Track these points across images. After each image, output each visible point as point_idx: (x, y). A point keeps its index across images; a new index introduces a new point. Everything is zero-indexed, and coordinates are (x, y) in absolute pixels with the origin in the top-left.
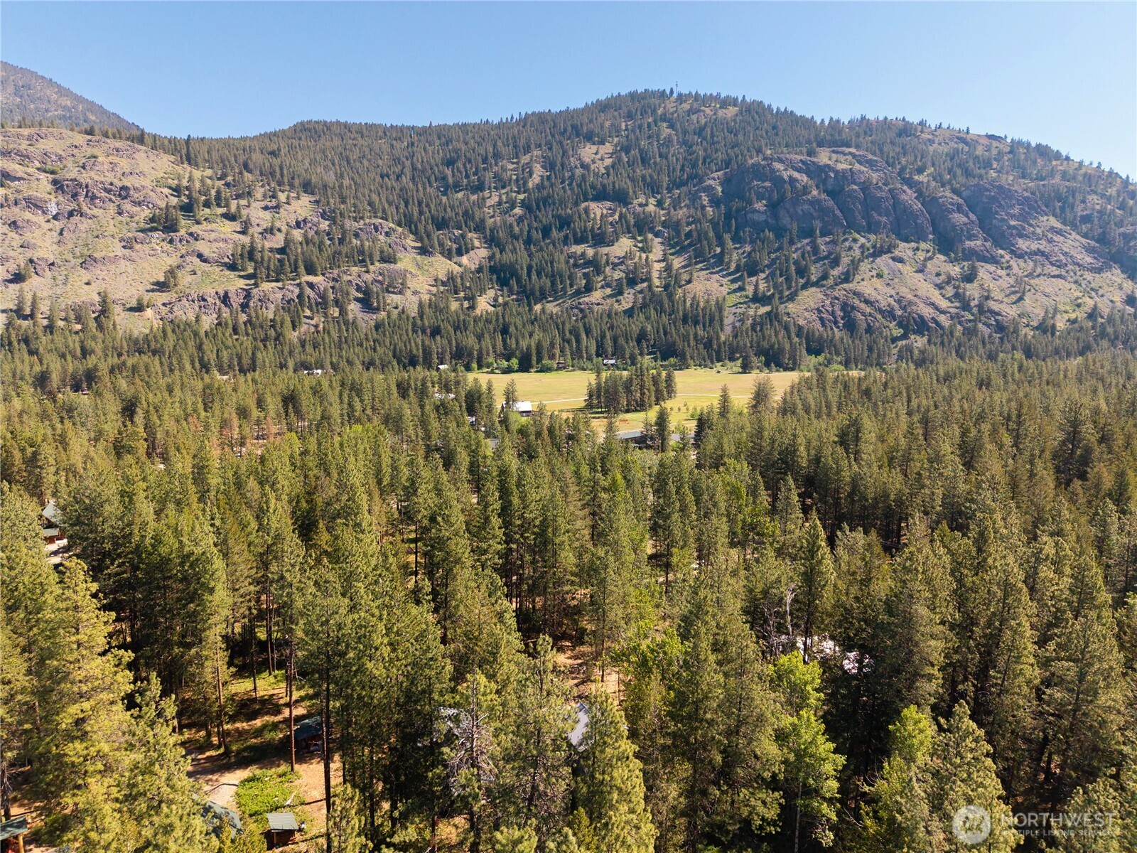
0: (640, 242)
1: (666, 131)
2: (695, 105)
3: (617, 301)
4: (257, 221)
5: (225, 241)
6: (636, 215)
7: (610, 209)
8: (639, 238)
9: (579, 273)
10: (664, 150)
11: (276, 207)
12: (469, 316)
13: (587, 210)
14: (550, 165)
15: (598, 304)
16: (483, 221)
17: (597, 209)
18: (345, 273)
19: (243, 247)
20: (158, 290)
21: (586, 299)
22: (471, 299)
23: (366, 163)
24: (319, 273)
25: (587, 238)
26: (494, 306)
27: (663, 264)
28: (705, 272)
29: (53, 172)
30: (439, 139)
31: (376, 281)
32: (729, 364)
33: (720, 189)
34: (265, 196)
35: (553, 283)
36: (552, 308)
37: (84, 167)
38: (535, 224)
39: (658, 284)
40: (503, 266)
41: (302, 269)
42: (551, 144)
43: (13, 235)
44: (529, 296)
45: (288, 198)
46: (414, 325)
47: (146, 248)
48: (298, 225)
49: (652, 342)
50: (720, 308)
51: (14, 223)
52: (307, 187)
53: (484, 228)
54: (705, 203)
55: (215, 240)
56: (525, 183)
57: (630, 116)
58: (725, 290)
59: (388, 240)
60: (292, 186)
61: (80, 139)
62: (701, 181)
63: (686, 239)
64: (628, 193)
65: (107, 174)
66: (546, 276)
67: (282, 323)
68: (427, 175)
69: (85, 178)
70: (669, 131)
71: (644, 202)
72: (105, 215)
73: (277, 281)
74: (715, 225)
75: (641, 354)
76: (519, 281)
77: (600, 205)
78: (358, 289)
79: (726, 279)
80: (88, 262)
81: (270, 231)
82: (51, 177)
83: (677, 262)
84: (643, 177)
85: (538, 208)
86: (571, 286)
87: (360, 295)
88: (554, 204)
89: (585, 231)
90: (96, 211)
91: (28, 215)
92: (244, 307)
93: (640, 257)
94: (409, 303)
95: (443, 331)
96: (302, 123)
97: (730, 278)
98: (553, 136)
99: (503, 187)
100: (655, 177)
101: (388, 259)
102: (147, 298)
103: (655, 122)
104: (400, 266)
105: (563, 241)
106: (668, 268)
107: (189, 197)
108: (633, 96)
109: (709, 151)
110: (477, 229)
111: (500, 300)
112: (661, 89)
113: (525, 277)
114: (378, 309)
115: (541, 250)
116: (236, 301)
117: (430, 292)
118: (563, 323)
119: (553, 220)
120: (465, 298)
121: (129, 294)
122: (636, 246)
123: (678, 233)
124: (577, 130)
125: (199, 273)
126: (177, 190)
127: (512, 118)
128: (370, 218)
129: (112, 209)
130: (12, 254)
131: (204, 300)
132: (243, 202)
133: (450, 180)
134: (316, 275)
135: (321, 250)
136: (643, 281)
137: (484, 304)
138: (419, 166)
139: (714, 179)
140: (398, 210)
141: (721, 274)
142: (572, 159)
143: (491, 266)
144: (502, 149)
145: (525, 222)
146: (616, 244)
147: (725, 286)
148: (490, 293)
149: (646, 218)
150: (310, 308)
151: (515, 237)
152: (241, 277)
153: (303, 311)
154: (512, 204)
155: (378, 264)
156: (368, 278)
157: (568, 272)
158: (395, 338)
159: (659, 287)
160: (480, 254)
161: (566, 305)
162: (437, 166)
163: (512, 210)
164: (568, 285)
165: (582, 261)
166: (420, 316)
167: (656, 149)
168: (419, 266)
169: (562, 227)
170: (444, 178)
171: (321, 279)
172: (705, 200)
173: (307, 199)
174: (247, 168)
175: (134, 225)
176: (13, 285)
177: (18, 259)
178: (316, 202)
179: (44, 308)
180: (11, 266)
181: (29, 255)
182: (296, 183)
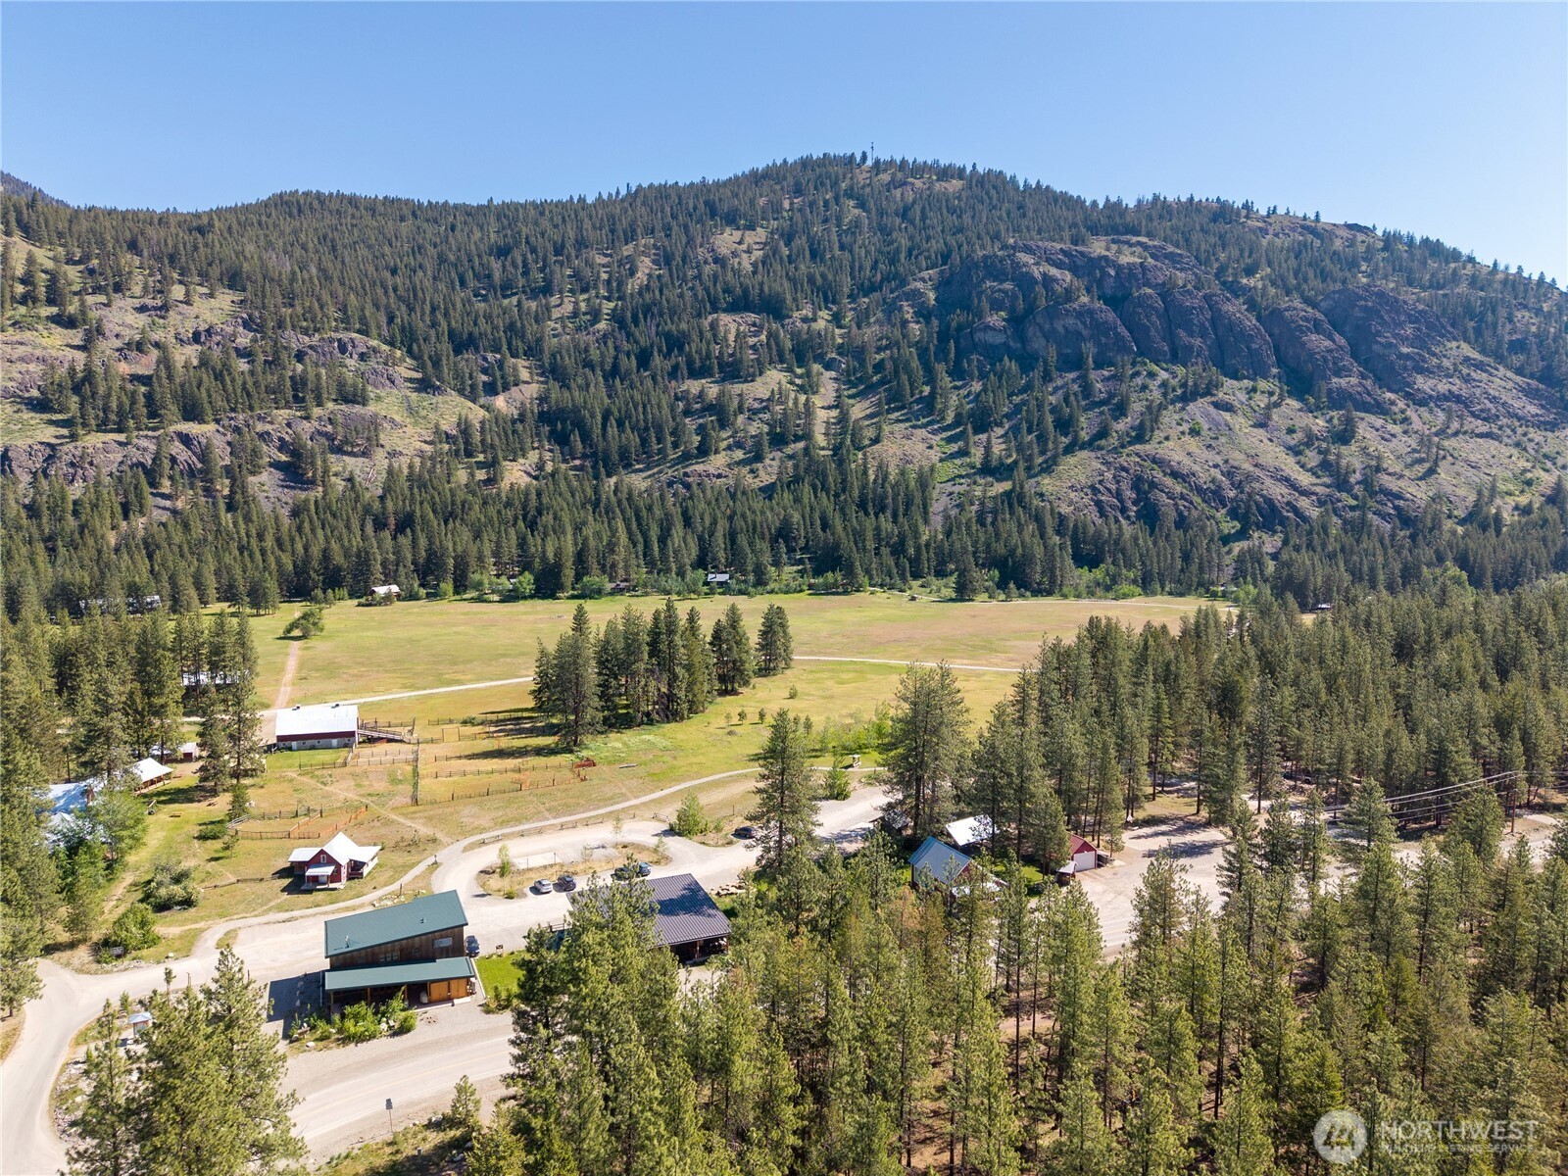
0: (800, 377)
1: (851, 211)
2: (899, 175)
3: (752, 471)
4: (118, 329)
5: (42, 360)
6: (795, 335)
7: (754, 325)
8: (799, 371)
9: (691, 425)
10: (847, 239)
11: (160, 308)
12: (474, 494)
13: (713, 326)
14: (665, 259)
15: (719, 476)
16: (539, 340)
17: (730, 324)
18: (260, 418)
19: (72, 370)
21: (699, 468)
22: (492, 464)
23: (362, 251)
24: (209, 418)
25: (711, 368)
26: (536, 478)
27: (835, 413)
28: (903, 425)
30: (499, 219)
31: (320, 433)
32: (936, 583)
33: (932, 296)
34: (145, 291)
35: (644, 442)
36: (638, 481)
38: (626, 346)
39: (823, 444)
40: (562, 410)
41: (172, 410)
42: (670, 229)
44: (602, 462)
45: (187, 294)
46: (367, 511)
48: (196, 338)
49: (802, 542)
50: (924, 483)
52: (234, 280)
53: (541, 351)
54: (908, 316)
55: (22, 359)
56: (621, 284)
57: (798, 191)
58: (935, 456)
59: (363, 367)
60: (204, 276)
62: (903, 282)
63: (876, 373)
64: (784, 300)
66: (632, 429)
67: (95, 506)
68: (461, 269)
70: (857, 211)
71: (810, 315)
73: (120, 431)
74: (922, 352)
75: (777, 564)
76: (586, 437)
77: (737, 318)
78: (283, 446)
79: (938, 438)
81: (139, 347)
83: (858, 410)
84: (811, 280)
85: (636, 323)
86: (675, 445)
87: (284, 458)
88: (661, 315)
89: (708, 356)
93: (796, 399)
94: (369, 472)
95: (418, 520)
96: (281, 195)
98: (674, 217)
99: (584, 290)
100: (830, 277)
101: (350, 396)
103: (837, 199)
104: (372, 408)
105: (669, 374)
106: (843, 419)
108: (805, 163)
109: (918, 238)
110: (529, 353)
111: (549, 467)
112: (849, 153)
113: (597, 431)
114: (313, 482)
115: (632, 386)
116: (22, 467)
117: (421, 454)
118: (650, 509)
119: (657, 340)
120: (481, 465)
122: (791, 383)
123: (862, 363)
124: (713, 210)
127: (618, 193)
128: (336, 330)
132: (102, 299)
133: (497, 276)
134: (202, 421)
135: (221, 383)
136: (797, 438)
137: (516, 474)
138: (452, 258)
139: (923, 280)
140: (391, 319)
141: (929, 428)
142: (700, 250)
143: (541, 414)
144: (590, 234)
145: (610, 344)
146: (758, 379)
147: (936, 448)
148: (533, 456)
149: (811, 339)
150: (171, 478)
151: (588, 364)
152: (51, 422)
153: (153, 484)
154: (595, 315)
155: (330, 405)
156: (306, 428)
157: (672, 424)
158: (320, 533)
159: (823, 449)
160: (527, 390)
161: (663, 478)
162: (479, 256)
163: (592, 325)
164: (669, 445)
165: (698, 406)
166: (382, 498)
167: (835, 238)
168: (411, 411)
169: (670, 351)
170: (489, 276)
171: (210, 428)
172: (908, 312)
173: (229, 298)
174: (133, 246)
178: (242, 302)
182: (216, 270)
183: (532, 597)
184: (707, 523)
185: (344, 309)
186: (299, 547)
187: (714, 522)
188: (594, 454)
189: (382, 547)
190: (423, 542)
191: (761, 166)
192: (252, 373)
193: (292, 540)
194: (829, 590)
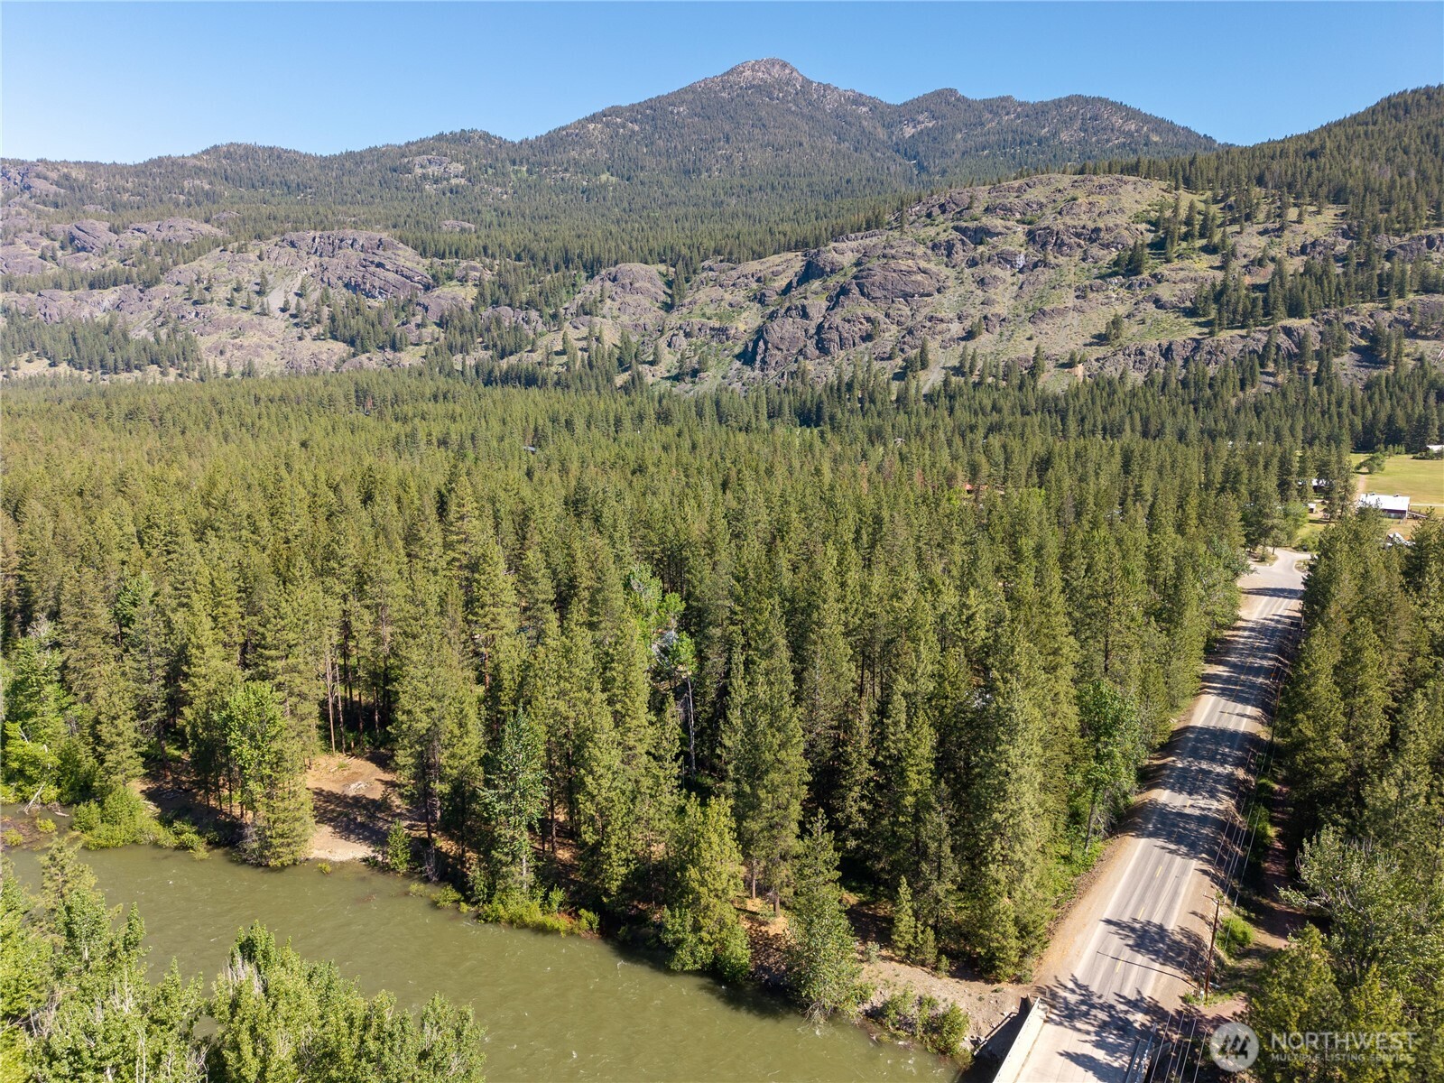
4: (1245, 251)
5: (1194, 280)
11: (1278, 230)
18: (1348, 312)
19: (1214, 285)
20: (1097, 344)
24: (1307, 314)
29: (1030, 223)
31: (1398, 321)
34: (1268, 217)
37: (1060, 213)
41: (1281, 309)
43: (979, 292)
45: (1300, 215)
47: (1100, 297)
51: (982, 280)
52: (1338, 196)
55: (1181, 281)
60: (1314, 196)
61: (1067, 180)
65: (1084, 217)
67: (1224, 381)
69: (1058, 225)
72: (1070, 267)
73: (1242, 327)
78: (1364, 333)
80: (1037, 315)
81: (1260, 262)
82: (1027, 227)
87: (1363, 343)
90: (1062, 260)
91: (997, 271)
92: (1187, 360)
101: (1431, 287)
102: (1082, 352)
107: (1167, 230)
114: (1385, 363)
116: (1179, 355)
121: (1066, 348)
125: (1149, 321)
126: (1155, 224)
128: (1427, 227)
129: (1078, 253)
130: (972, 311)
131: (1142, 354)
132: (1236, 228)
134: (1302, 317)
135: (1320, 284)
150: (1275, 361)
152: (1197, 324)
153: (1263, 365)
155: (1411, 296)
156: (1386, 317)
158: (1388, 403)
171: (1307, 322)
173: (1332, 212)
174: (1260, 181)
175: (1096, 271)
176: (963, 343)
177: (976, 314)
178: (1343, 214)
179: (980, 364)
180: (968, 323)
181: (985, 312)
182: (1325, 189)
185: (1438, 207)
186: (1369, 413)
192: (1345, 274)
193: (1364, 408)
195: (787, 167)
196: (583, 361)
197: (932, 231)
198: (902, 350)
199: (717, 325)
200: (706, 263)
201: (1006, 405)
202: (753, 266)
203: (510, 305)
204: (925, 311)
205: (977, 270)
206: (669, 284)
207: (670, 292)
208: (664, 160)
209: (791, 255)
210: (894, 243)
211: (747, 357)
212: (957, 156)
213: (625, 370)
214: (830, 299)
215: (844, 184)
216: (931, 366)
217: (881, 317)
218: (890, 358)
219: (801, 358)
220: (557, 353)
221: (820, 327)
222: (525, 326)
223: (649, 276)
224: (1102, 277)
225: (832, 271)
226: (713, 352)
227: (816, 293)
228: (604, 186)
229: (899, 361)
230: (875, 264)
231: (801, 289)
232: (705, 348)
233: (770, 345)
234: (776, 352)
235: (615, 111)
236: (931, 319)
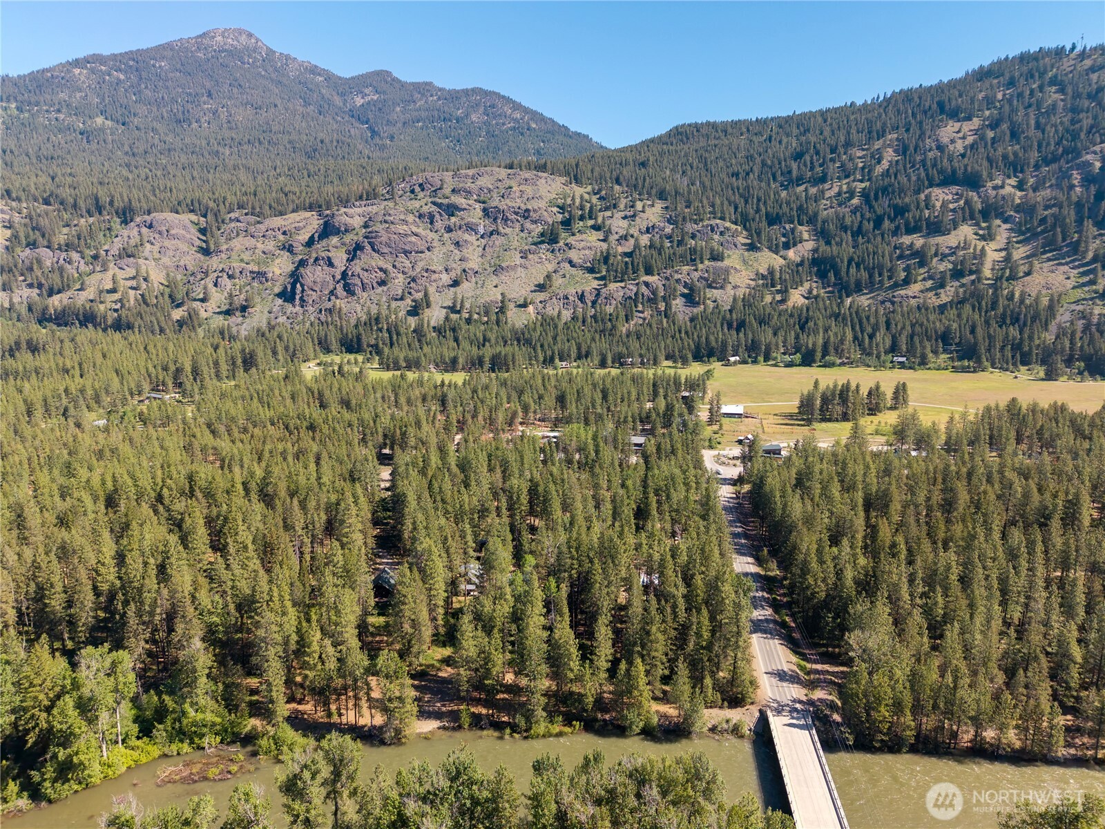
0: (981, 229)
1: (1053, 96)
2: (1101, 60)
3: (936, 294)
4: (616, 229)
5: (590, 248)
6: (985, 200)
7: (957, 194)
8: (984, 225)
9: (901, 265)
10: (1043, 121)
11: (632, 216)
13: (928, 197)
14: (903, 149)
15: (915, 297)
16: (816, 214)
17: (941, 196)
18: (677, 272)
19: (602, 252)
20: (539, 291)
21: (902, 292)
22: (784, 292)
23: (721, 164)
24: (656, 273)
25: (921, 227)
26: (807, 298)
27: (1003, 254)
28: (1051, 263)
29: (484, 202)
30: (798, 128)
31: (702, 278)
32: (1036, 368)
33: (1098, 164)
34: (626, 207)
35: (871, 276)
36: (864, 301)
37: (503, 197)
38: (868, 215)
39: (990, 276)
40: (825, 258)
41: (642, 271)
42: (910, 125)
43: (456, 251)
44: (844, 288)
45: (644, 207)
46: (724, 319)
47: (536, 257)
48: (648, 231)
49: (957, 340)
51: (458, 243)
52: (662, 196)
53: (817, 220)
54: (1076, 182)
55: (583, 248)
56: (871, 169)
57: (1011, 83)
58: (1070, 284)
59: (722, 239)
60: (649, 194)
61: (503, 173)
62: (1079, 155)
63: (1040, 225)
64: (982, 176)
65: (518, 200)
66: (865, 269)
67: (617, 318)
68: (774, 170)
69: (502, 206)
70: (1056, 96)
71: (1000, 183)
72: (511, 232)
73: (621, 281)
74: (1079, 208)
76: (837, 274)
77: (946, 191)
78: (686, 285)
79: (1076, 271)
80: (498, 270)
81: (625, 237)
82: (482, 205)
83: (1019, 253)
84: (1005, 157)
85: (876, 199)
86: (890, 278)
87: (686, 291)
88: (893, 192)
89: (920, 219)
90: (508, 230)
91: (466, 236)
92: (594, 303)
93: (976, 246)
94: (723, 297)
95: (747, 324)
96: (677, 128)
97: (1081, 270)
98: (914, 114)
99: (847, 177)
100: (1021, 155)
101: (716, 256)
102: (531, 296)
103: (1041, 88)
104: (727, 263)
105: (893, 232)
107: (570, 212)
108: (1024, 58)
110: (810, 222)
111: (815, 292)
112: (1061, 45)
113: (844, 270)
114: (698, 303)
115: (868, 241)
116: (589, 298)
117: (749, 287)
118: (868, 318)
119: (888, 210)
120: (778, 292)
121: (520, 293)
122: (976, 234)
123: (1032, 217)
124: (942, 107)
125: (568, 276)
126: (562, 208)
127: (878, 98)
128: (709, 219)
129: (518, 225)
130: (454, 266)
131: (567, 298)
132: (608, 213)
133: (795, 173)
134: (653, 275)
135: (660, 254)
136: (971, 272)
137: (797, 298)
138: (769, 162)
139: (1095, 152)
140: (736, 208)
141: (1071, 265)
142: (928, 141)
143: (813, 259)
144: (854, 136)
145: (858, 214)
146: (953, 232)
147: (1073, 279)
148: (807, 285)
149: (996, 203)
150: (642, 303)
151: (844, 228)
152: (596, 278)
153: (636, 306)
154: (852, 194)
155: (706, 262)
156: (696, 275)
157: (889, 264)
158: (704, 330)
159: (989, 279)
160: (807, 246)
161: (880, 298)
162: (785, 161)
163: (849, 201)
164: (886, 278)
165: (908, 252)
166: (730, 311)
167: (1033, 122)
168: (745, 262)
169: (896, 217)
170: (790, 172)
171: (656, 278)
172: (1076, 177)
173: (660, 206)
174: (618, 182)
175: (530, 239)
176: (452, 289)
177: (457, 269)
178: (667, 208)
179: (467, 305)
180: (453, 274)
181: (464, 266)
182: (654, 191)
183: (799, 365)
184: (899, 328)
185: (713, 206)
186: (695, 336)
187: (903, 328)
188: (841, 284)
189: (732, 338)
190: (750, 336)
191: (986, 63)
192: (672, 247)
193: (693, 334)
194: (964, 370)
195: (268, 123)
196: (136, 299)
197: (417, 204)
198: (410, 293)
199: (256, 269)
200: (233, 215)
201: (492, 336)
202: (277, 222)
203: (48, 247)
204: (421, 265)
205: (453, 235)
206: (203, 231)
207: (204, 238)
208: (155, 109)
209: (308, 214)
210: (391, 212)
211: (287, 296)
212: (399, 125)
213: (178, 306)
214: (348, 252)
215: (320, 144)
216: (433, 305)
217: (390, 268)
218: (402, 299)
219: (333, 298)
220: (109, 292)
221: (344, 274)
222: (69, 267)
223: (184, 224)
224: (535, 244)
225: (346, 231)
226: (256, 291)
227: (336, 247)
228: (102, 129)
229: (409, 301)
230: (379, 227)
231: (324, 243)
232: (248, 288)
233: (306, 288)
234: (311, 292)
235: (97, 59)
236: (427, 271)
